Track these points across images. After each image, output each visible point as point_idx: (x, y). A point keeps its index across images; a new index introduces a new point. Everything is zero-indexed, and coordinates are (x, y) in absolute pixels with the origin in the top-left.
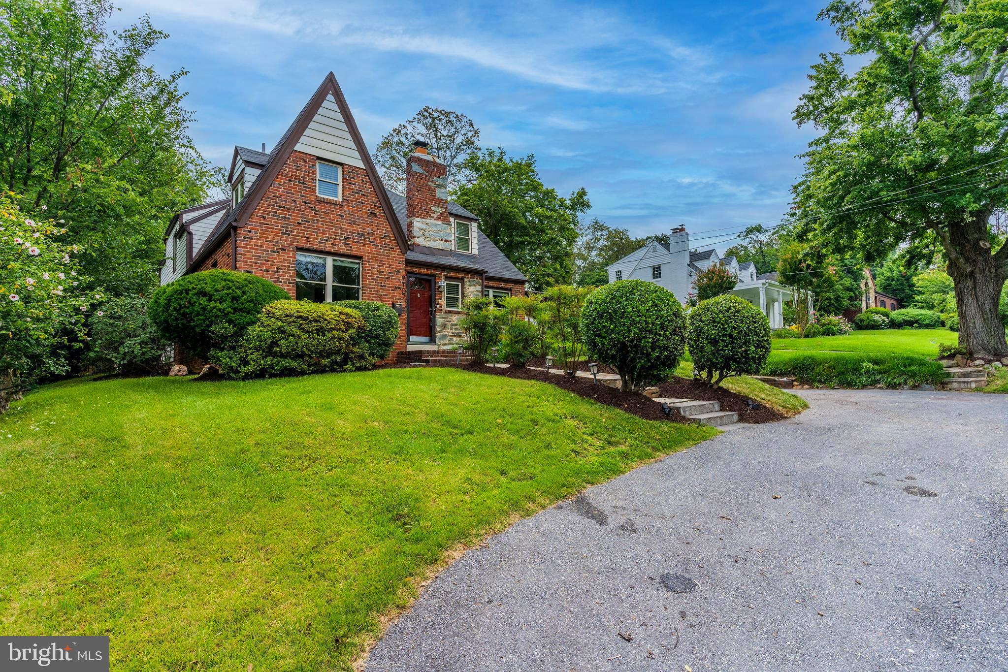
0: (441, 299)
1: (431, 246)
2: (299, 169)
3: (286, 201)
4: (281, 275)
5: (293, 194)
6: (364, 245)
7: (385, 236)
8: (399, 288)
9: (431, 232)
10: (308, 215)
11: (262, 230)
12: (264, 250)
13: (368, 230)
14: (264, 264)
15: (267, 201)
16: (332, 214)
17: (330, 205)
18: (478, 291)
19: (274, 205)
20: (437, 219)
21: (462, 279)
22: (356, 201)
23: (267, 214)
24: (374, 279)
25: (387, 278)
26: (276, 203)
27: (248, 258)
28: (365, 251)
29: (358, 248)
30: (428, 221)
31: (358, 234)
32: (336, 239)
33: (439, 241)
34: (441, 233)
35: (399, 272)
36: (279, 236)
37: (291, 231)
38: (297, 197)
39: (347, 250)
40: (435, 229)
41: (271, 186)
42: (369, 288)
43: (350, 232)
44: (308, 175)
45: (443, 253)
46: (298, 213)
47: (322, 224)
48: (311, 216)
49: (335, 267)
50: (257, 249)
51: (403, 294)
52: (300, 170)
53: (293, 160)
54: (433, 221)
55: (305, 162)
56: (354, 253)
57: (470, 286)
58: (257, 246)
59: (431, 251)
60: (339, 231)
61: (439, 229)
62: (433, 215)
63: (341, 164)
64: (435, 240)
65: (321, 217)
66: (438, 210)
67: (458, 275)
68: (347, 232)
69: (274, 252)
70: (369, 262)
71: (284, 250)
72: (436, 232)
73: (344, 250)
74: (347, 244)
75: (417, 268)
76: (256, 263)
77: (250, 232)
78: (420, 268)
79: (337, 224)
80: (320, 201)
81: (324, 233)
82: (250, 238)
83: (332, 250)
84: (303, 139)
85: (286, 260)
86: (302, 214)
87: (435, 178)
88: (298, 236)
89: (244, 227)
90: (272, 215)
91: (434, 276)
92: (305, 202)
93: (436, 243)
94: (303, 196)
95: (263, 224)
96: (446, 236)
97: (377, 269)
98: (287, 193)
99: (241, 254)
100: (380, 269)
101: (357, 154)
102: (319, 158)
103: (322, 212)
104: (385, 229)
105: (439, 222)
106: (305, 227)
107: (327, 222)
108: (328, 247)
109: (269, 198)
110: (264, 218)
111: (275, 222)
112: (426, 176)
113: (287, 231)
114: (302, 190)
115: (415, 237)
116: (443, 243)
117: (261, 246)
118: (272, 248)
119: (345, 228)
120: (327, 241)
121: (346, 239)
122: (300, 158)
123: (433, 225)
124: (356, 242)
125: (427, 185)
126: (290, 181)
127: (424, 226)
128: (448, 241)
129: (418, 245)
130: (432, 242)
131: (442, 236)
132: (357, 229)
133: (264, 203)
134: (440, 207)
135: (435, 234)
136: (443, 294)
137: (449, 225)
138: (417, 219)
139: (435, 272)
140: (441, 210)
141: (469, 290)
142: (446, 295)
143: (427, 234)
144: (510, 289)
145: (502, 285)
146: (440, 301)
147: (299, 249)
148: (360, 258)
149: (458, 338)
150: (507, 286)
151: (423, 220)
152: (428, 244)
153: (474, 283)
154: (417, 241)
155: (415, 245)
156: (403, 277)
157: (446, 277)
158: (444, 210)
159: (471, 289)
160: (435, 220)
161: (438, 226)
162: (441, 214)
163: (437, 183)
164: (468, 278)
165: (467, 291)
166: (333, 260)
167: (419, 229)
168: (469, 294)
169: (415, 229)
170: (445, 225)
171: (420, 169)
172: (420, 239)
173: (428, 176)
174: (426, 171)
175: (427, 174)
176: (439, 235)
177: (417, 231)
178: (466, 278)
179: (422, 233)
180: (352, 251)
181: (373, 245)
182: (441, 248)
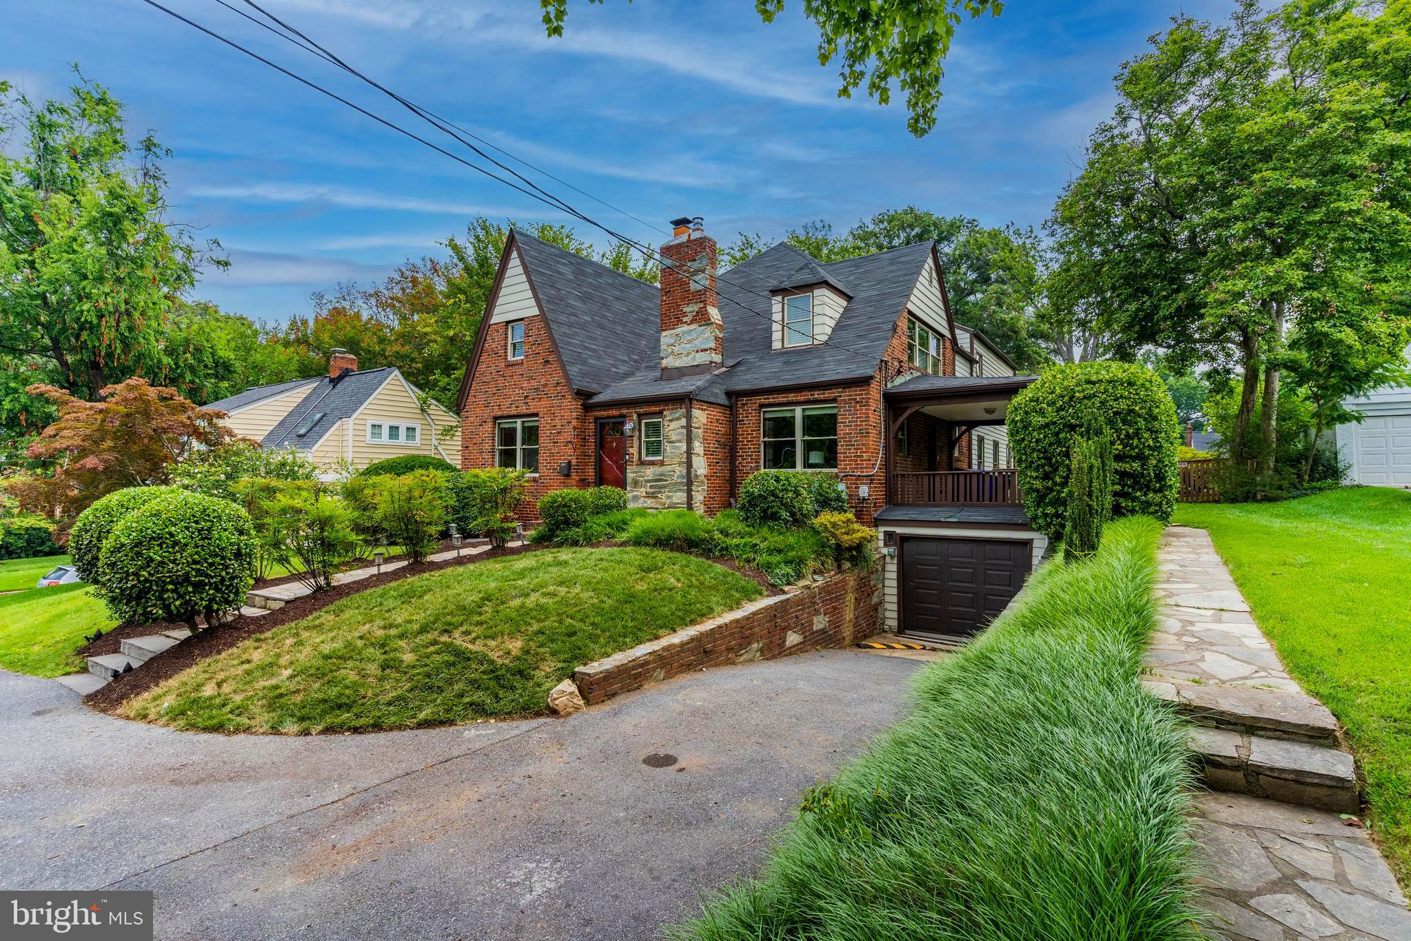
0: (633, 447)
1: (683, 365)
2: (494, 340)
3: (486, 376)
4: (483, 446)
5: (491, 367)
6: (540, 399)
7: (557, 384)
8: (569, 442)
9: (683, 345)
10: (500, 383)
11: (474, 408)
12: (475, 426)
13: (543, 382)
14: (475, 438)
15: (476, 380)
16: (516, 375)
17: (514, 368)
19: (480, 383)
20: (692, 322)
21: (661, 413)
22: (533, 354)
23: (477, 392)
24: (548, 436)
25: (558, 433)
26: (481, 380)
28: (541, 406)
29: (534, 405)
30: (679, 330)
31: (535, 389)
32: (518, 400)
33: (693, 354)
34: (696, 342)
35: (572, 422)
36: (483, 410)
37: (490, 403)
38: (493, 369)
39: (528, 409)
40: (689, 338)
41: (477, 365)
42: (544, 446)
43: (529, 389)
44: (500, 344)
45: (700, 368)
46: (493, 383)
47: (510, 388)
48: (502, 382)
49: (524, 428)
50: (471, 426)
52: (494, 342)
53: (490, 334)
54: (685, 328)
55: (499, 331)
56: (532, 411)
58: (471, 423)
59: (681, 372)
60: (521, 391)
61: (694, 335)
62: (685, 319)
63: (523, 319)
64: (688, 354)
65: (509, 381)
66: (691, 309)
68: (526, 390)
69: (480, 425)
70: (544, 417)
71: (486, 422)
72: (690, 342)
73: (524, 410)
74: (527, 403)
76: (470, 438)
77: (467, 411)
79: (519, 384)
80: (510, 365)
81: (510, 396)
82: (467, 417)
83: (518, 412)
84: (496, 310)
85: (487, 431)
86: (496, 384)
87: (689, 264)
88: (494, 406)
89: (464, 408)
90: (480, 392)
91: (625, 416)
92: (498, 372)
93: (691, 356)
94: (497, 366)
95: (474, 402)
96: (703, 343)
97: (551, 423)
98: (487, 367)
101: (533, 302)
102: (508, 322)
103: (509, 376)
104: (557, 374)
105: (693, 327)
106: (498, 396)
107: (513, 384)
108: (515, 410)
109: (477, 376)
110: (475, 396)
111: (481, 398)
112: (677, 267)
113: (487, 403)
114: (496, 360)
115: (662, 359)
116: (698, 355)
117: (473, 422)
118: (479, 422)
119: (525, 387)
120: (513, 404)
121: (525, 397)
122: (494, 330)
123: (685, 333)
124: (533, 399)
125: (677, 280)
126: (489, 355)
127: (673, 340)
128: (706, 350)
129: (665, 369)
130: (684, 358)
131: (699, 344)
132: (534, 384)
133: (474, 384)
134: (696, 303)
135: (688, 346)
136: (635, 439)
137: (708, 325)
138: (664, 333)
139: (624, 411)
140: (696, 308)
141: (670, 428)
142: (643, 439)
143: (676, 349)
144: (834, 400)
145: (817, 395)
146: (631, 450)
147: (496, 418)
148: (536, 415)
149: (654, 500)
150: (828, 394)
151: (672, 331)
152: (678, 363)
153: (677, 415)
154: (664, 363)
155: (663, 369)
156: (575, 428)
157: (639, 415)
158: (702, 305)
159: (674, 425)
160: (688, 325)
161: (692, 333)
162: (697, 313)
163: (691, 270)
164: (669, 410)
165: (667, 430)
166: (523, 422)
167: (668, 346)
168: (670, 434)
169: (662, 347)
170: (703, 327)
171: (668, 262)
172: (668, 360)
173: (679, 267)
174: (676, 260)
175: (678, 264)
176: (693, 345)
177: (665, 350)
178: (665, 410)
179: (670, 350)
180: (530, 409)
181: (548, 397)
182: (696, 363)
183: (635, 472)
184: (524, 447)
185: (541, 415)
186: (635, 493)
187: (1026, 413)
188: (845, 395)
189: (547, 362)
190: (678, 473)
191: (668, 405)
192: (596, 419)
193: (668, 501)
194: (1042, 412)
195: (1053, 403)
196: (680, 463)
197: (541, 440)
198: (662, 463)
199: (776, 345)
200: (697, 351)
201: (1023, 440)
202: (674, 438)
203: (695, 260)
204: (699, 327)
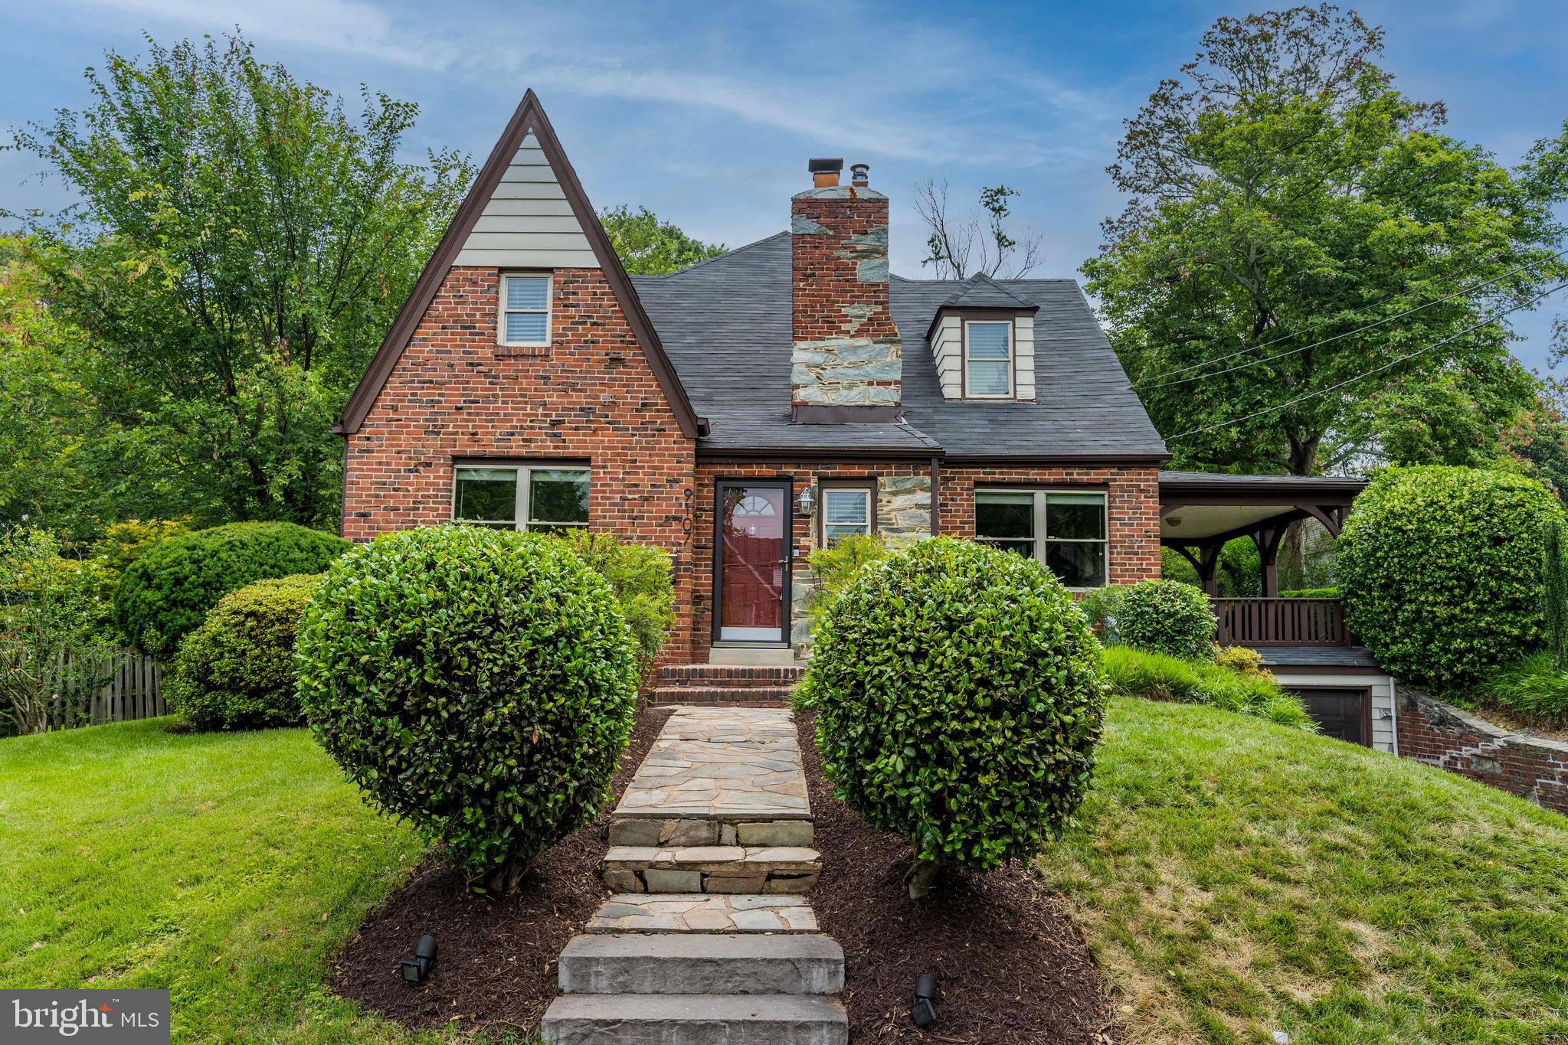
0: (806, 535)
1: (840, 401)
2: (461, 300)
3: (435, 370)
4: (420, 516)
5: (450, 352)
6: (595, 432)
7: (643, 405)
8: (675, 518)
9: (840, 370)
10: (477, 389)
11: (390, 433)
12: (392, 471)
13: (605, 397)
14: (391, 497)
15: (400, 376)
16: (526, 377)
17: (521, 362)
18: (919, 506)
19: (412, 382)
20: (859, 334)
21: (873, 478)
22: (579, 341)
23: (401, 401)
24: (616, 505)
25: (646, 499)
26: (417, 376)
27: (363, 489)
28: (598, 444)
29: (579, 441)
30: (834, 342)
31: (582, 409)
32: (532, 428)
33: (862, 387)
34: (869, 368)
35: (676, 481)
36: (419, 439)
37: (443, 427)
38: (457, 357)
39: (555, 447)
40: (853, 359)
41: (408, 345)
42: (602, 524)
43: (564, 409)
44: (478, 310)
45: (875, 412)
46: (457, 389)
47: (504, 402)
48: (483, 389)
49: (534, 485)
50: (380, 470)
51: (687, 532)
52: (463, 303)
53: (452, 286)
54: (846, 341)
55: (475, 283)
56: (571, 451)
57: (895, 494)
58: (380, 463)
59: (840, 416)
60: (540, 411)
61: (865, 357)
62: (844, 326)
63: (550, 270)
64: (851, 386)
65: (502, 389)
66: (859, 311)
67: (856, 470)
68: (557, 409)
69: (410, 471)
70: (604, 467)
71: (429, 465)
72: (854, 365)
73: (549, 448)
74: (555, 435)
75: (740, 465)
76: (377, 496)
77: (368, 439)
78: (750, 465)
79: (535, 396)
80: (502, 356)
81: (507, 418)
82: (368, 451)
83: (523, 452)
84: (472, 240)
85: (432, 484)
86: (464, 389)
87: (854, 237)
88: (456, 433)
89: (358, 431)
90: (410, 401)
91: (789, 479)
92: (472, 364)
93: (855, 391)
94: (469, 353)
95: (392, 420)
96: (883, 371)
97: (623, 480)
98: (438, 352)
99: (352, 483)
100: (631, 479)
101: (583, 241)
102: (502, 270)
103: (504, 377)
104: (647, 387)
105: (862, 341)
106: (469, 414)
107: (515, 396)
108: (516, 448)
109: (404, 369)
110: (395, 409)
111: (414, 414)
112: (829, 237)
113: (435, 426)
114: (467, 340)
115: (797, 387)
116: (872, 390)
117: (387, 464)
118: (406, 464)
119: (552, 403)
120: (512, 434)
121: (554, 424)
122: (465, 280)
123: (846, 350)
124: (577, 428)
125: (829, 259)
126: (444, 328)
127: (819, 359)
128: (887, 383)
129: (805, 404)
130: (845, 392)
131: (872, 372)
132: (580, 399)
133: (395, 381)
134: (868, 303)
135: (850, 373)
136: (813, 521)
137: (892, 342)
138: (801, 344)
139: (791, 471)
140: (869, 311)
141: (892, 506)
143: (827, 374)
144: (1105, 485)
146: (804, 541)
147: (456, 459)
148: (586, 461)
150: (1095, 475)
151: (819, 343)
152: (830, 398)
153: (908, 485)
154: (801, 395)
155: (796, 405)
156: (688, 493)
157: (824, 481)
158: (879, 309)
159: (899, 501)
160: (852, 336)
161: (860, 351)
162: (870, 319)
163: (859, 248)
164: (889, 474)
165: (886, 509)
166: (533, 472)
167: (808, 366)
168: (892, 515)
169: (795, 368)
170: (882, 346)
171: (811, 227)
172: (809, 390)
173: (833, 237)
174: (828, 226)
175: (831, 233)
176: (862, 372)
177: (802, 373)
178: (882, 475)
179: (813, 375)
180: (565, 448)
181: (615, 429)
182: (867, 403)
183: (809, 581)
184: (536, 522)
185: (596, 462)
187: (1419, 520)
188: (1122, 479)
189: (616, 361)
191: (888, 466)
192: (719, 478)
194: (1448, 521)
195: (1461, 510)
197: (595, 512)
199: (951, 392)
200: (870, 384)
201: (1421, 555)
202: (902, 524)
203: (865, 233)
204: (875, 342)
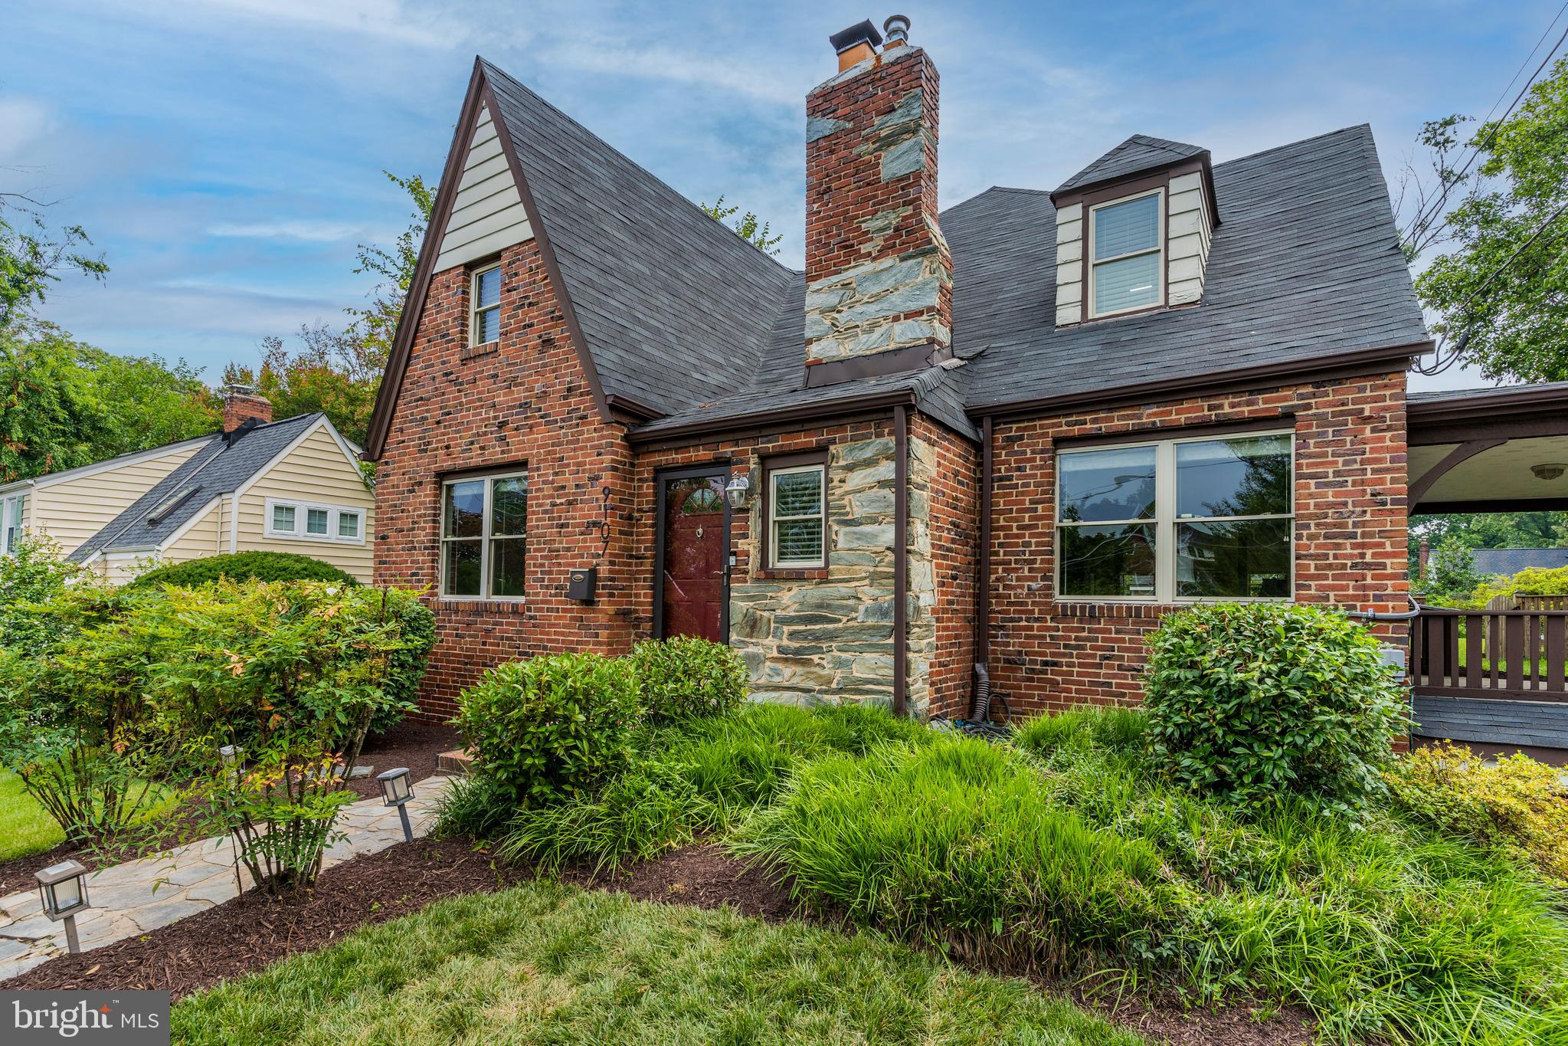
0: (745, 536)
1: (860, 351)
3: (424, 386)
5: (433, 365)
6: (531, 430)
7: (569, 390)
8: (595, 524)
9: (859, 308)
10: (449, 400)
11: (399, 455)
12: (400, 493)
13: (539, 387)
14: (400, 518)
15: (404, 397)
16: (482, 379)
17: (479, 362)
18: (882, 484)
19: (410, 401)
20: (882, 253)
21: (822, 449)
22: (519, 328)
23: (405, 422)
24: (547, 512)
25: (571, 503)
26: (413, 395)
27: (384, 513)
28: (533, 444)
29: (520, 442)
30: (852, 273)
31: (522, 405)
32: (486, 433)
33: (886, 325)
34: (895, 298)
35: (597, 478)
36: (415, 459)
37: (429, 443)
38: (437, 368)
39: (502, 452)
40: (875, 290)
42: (536, 535)
43: (508, 408)
44: (450, 315)
45: (900, 357)
46: (437, 402)
47: (467, 410)
48: (453, 399)
49: (497, 495)
50: (392, 492)
51: (605, 540)
52: (441, 311)
53: (434, 296)
54: (868, 267)
55: (448, 288)
56: (516, 455)
57: (850, 468)
58: (392, 484)
59: (856, 367)
60: (492, 414)
61: (888, 282)
62: (864, 249)
63: (500, 255)
64: (873, 327)
65: (466, 396)
66: (884, 221)
67: (802, 440)
68: (503, 409)
69: (410, 491)
70: (538, 469)
71: (421, 484)
72: (877, 298)
73: (498, 454)
74: (503, 438)
76: (392, 519)
77: (387, 461)
79: (488, 398)
80: (467, 360)
82: (388, 474)
83: (480, 461)
84: (446, 242)
85: (423, 501)
86: (442, 401)
87: (877, 121)
88: (437, 449)
89: (381, 457)
90: (410, 421)
91: (727, 462)
92: (447, 374)
93: (878, 331)
94: (445, 363)
95: (400, 442)
96: (911, 297)
97: (553, 482)
98: (426, 367)
99: (379, 508)
100: (560, 481)
102: (468, 267)
103: (467, 383)
104: (572, 367)
105: (886, 262)
106: (445, 427)
107: (474, 401)
108: (476, 457)
109: (406, 390)
110: (401, 431)
111: (412, 434)
112: (848, 132)
113: (424, 444)
114: (444, 350)
115: (810, 342)
116: (898, 328)
117: (398, 486)
118: (408, 485)
119: (501, 403)
120: (473, 443)
121: (501, 427)
122: (442, 287)
123: (866, 278)
124: (518, 428)
125: (848, 162)
126: (430, 340)
127: (833, 299)
128: (921, 313)
129: (818, 363)
130: (863, 338)
131: (898, 302)
132: (519, 393)
133: (401, 403)
134: (894, 208)
135: (872, 308)
136: (753, 516)
137: (924, 254)
138: (814, 285)
139: (727, 450)
140: (895, 218)
141: (847, 487)
142: (773, 516)
143: (842, 318)
144: (1288, 418)
145: (1227, 407)
146: (742, 545)
147: (441, 475)
148: (522, 464)
149: (799, 669)
150: (1263, 404)
151: (834, 279)
152: (847, 349)
153: (868, 453)
154: (815, 351)
155: (808, 367)
156: (607, 491)
157: (766, 460)
158: (908, 211)
159: (857, 479)
160: (874, 259)
161: (884, 277)
162: (897, 229)
163: (883, 134)
164: (843, 440)
165: (838, 492)
166: (496, 482)
167: (822, 312)
168: (845, 502)
169: (809, 317)
170: (911, 262)
171: (827, 125)
172: (823, 343)
173: (853, 131)
174: (845, 117)
175: (849, 125)
176: (885, 305)
177: (815, 323)
178: (833, 442)
179: (828, 322)
180: (509, 451)
181: (548, 423)
182: (892, 346)
183: (751, 598)
184: (499, 536)
185: (533, 463)
186: (751, 649)
188: (1326, 401)
189: (549, 342)
190: (869, 603)
191: (842, 428)
192: (658, 470)
193: (839, 675)
196: (874, 578)
197: (532, 521)
198: (823, 577)
199: (1067, 314)
200: (896, 319)
202: (858, 512)
203: (893, 110)
204: (903, 260)
